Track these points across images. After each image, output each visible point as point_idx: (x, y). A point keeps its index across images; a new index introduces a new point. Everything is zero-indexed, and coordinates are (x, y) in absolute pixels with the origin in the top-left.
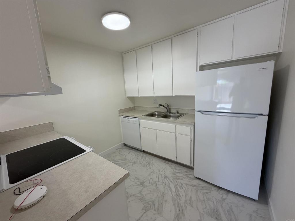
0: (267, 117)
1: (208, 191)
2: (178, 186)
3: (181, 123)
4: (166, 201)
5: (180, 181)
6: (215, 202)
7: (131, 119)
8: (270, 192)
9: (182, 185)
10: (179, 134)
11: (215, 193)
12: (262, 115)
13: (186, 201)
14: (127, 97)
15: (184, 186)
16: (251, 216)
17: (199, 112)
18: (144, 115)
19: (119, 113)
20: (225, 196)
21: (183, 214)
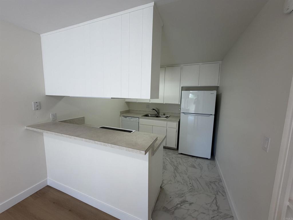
0: (214, 116)
1: (187, 159)
2: (171, 158)
3: (171, 121)
4: (167, 165)
5: (171, 156)
6: (192, 162)
7: (132, 118)
8: (215, 153)
9: (173, 157)
10: (168, 127)
11: (191, 159)
12: (212, 115)
13: (177, 163)
14: (126, 102)
15: (174, 158)
16: (208, 165)
17: (183, 114)
18: (142, 115)
19: (120, 114)
20: (196, 160)
21: (178, 168)
